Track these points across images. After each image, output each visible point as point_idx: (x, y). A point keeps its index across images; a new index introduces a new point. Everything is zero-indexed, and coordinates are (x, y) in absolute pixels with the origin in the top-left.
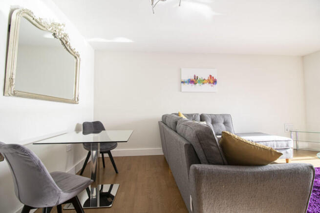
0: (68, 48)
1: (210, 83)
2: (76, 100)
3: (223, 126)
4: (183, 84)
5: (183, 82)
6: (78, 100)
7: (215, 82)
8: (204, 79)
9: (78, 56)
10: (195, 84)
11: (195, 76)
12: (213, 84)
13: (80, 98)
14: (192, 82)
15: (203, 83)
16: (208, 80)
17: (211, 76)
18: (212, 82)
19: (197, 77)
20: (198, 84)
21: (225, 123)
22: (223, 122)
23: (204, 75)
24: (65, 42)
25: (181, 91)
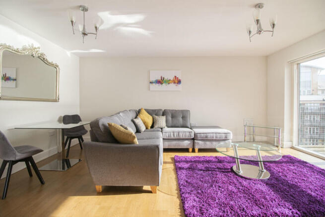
0: (46, 62)
1: (175, 83)
2: (57, 99)
3: (181, 119)
4: (151, 84)
5: (151, 83)
6: (59, 99)
7: (179, 82)
8: (170, 80)
9: (58, 67)
10: (162, 84)
11: (161, 77)
12: (178, 83)
13: (60, 98)
14: (160, 82)
15: (169, 83)
16: (173, 80)
17: (175, 77)
18: (176, 82)
19: (164, 78)
20: (164, 84)
21: (183, 117)
22: (181, 116)
23: (169, 76)
24: (43, 59)
25: (149, 90)
